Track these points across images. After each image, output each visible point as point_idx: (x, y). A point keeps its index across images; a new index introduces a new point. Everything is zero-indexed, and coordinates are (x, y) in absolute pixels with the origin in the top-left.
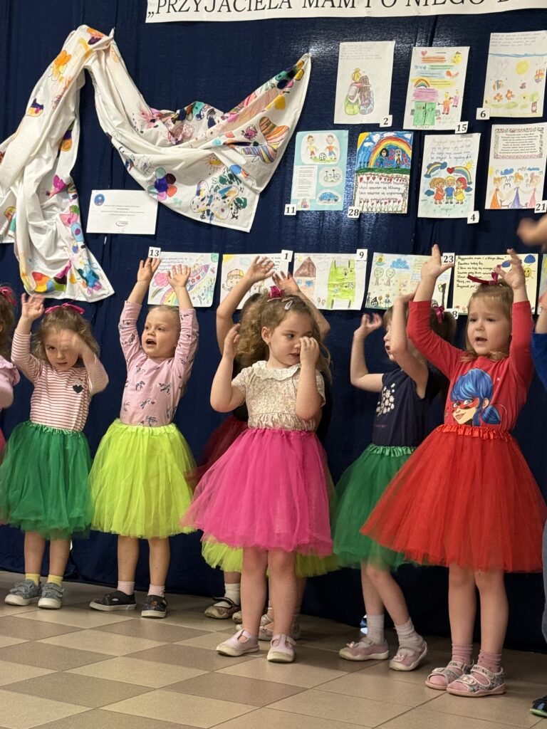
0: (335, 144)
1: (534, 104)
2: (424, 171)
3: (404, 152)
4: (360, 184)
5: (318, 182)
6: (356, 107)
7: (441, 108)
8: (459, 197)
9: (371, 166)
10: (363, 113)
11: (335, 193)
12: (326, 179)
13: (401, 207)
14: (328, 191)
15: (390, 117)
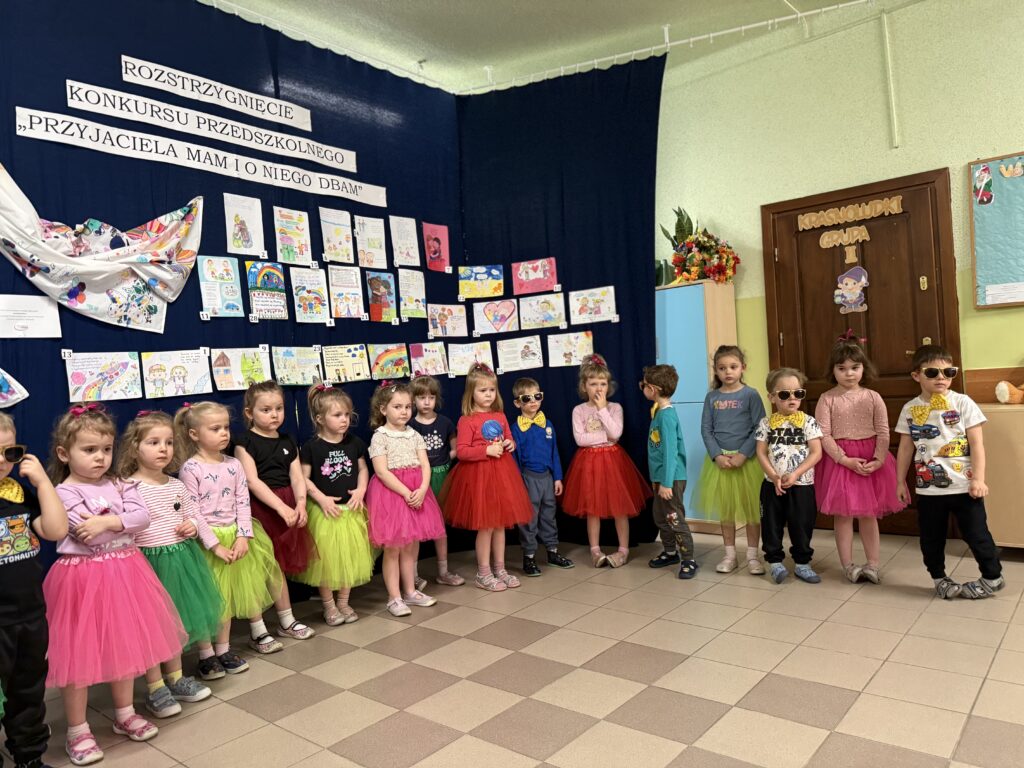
0: (230, 267)
1: (348, 255)
2: (294, 291)
3: (278, 278)
4: (254, 298)
5: (222, 296)
6: (240, 242)
7: (297, 250)
8: (318, 309)
9: (259, 285)
10: (246, 247)
11: (236, 304)
12: (227, 293)
13: (284, 315)
14: (231, 302)
15: (266, 252)
